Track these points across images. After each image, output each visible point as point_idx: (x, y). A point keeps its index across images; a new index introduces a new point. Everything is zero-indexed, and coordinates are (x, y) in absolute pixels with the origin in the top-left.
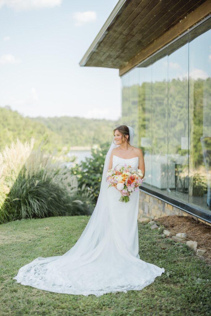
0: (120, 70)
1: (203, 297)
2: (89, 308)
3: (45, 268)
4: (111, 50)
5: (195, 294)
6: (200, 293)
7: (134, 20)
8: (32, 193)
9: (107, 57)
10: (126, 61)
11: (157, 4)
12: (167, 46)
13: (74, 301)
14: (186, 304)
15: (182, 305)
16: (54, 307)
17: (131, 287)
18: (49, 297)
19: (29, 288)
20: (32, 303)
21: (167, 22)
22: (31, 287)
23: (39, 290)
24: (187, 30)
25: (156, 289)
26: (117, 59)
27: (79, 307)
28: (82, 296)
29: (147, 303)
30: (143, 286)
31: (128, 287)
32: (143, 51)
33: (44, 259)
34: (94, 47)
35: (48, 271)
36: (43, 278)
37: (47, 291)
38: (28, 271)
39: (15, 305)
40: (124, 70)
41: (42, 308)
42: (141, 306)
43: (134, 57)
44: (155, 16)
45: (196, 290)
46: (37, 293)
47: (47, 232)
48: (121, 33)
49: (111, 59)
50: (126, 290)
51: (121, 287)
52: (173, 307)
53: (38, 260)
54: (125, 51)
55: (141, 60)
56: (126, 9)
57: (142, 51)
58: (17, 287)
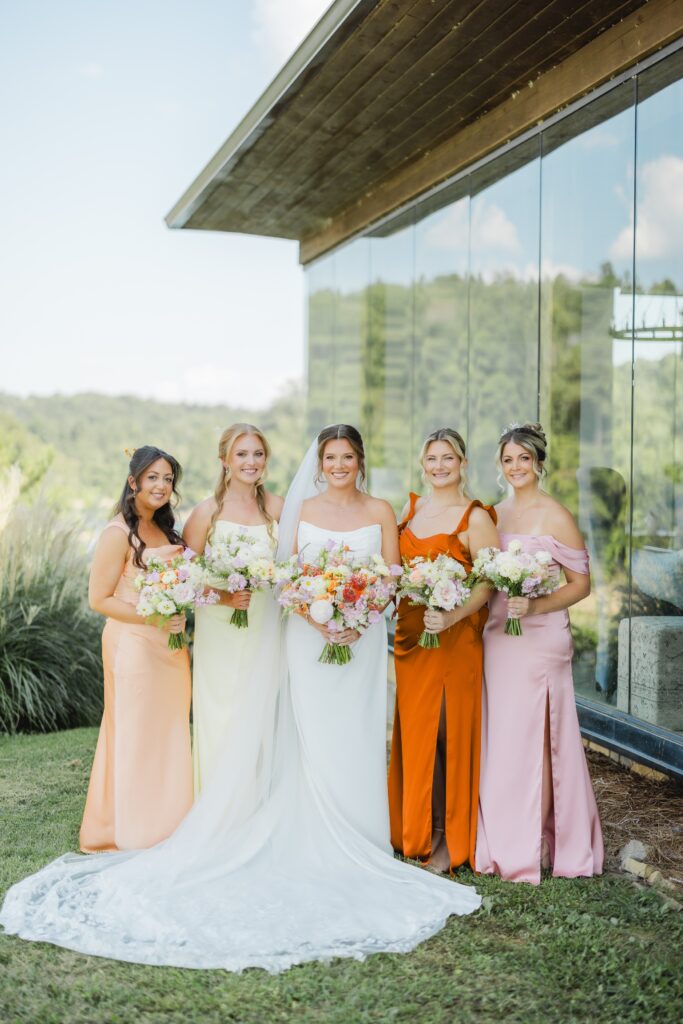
0: (301, 246)
1: (604, 970)
2: (252, 1010)
3: (90, 889)
4: (279, 177)
5: (579, 963)
6: (593, 960)
7: (362, 85)
8: (17, 647)
9: (264, 200)
10: (324, 215)
11: (443, 40)
12: (468, 171)
13: (198, 988)
14: (553, 992)
15: (541, 997)
16: (137, 1007)
17: (376, 943)
18: (117, 976)
19: (48, 949)
20: (63, 995)
21: (470, 94)
22: (53, 946)
23: (82, 954)
24: (534, 125)
25: (456, 950)
26: (296, 208)
27: (217, 1007)
28: (222, 973)
29: (434, 991)
30: (414, 938)
31: (366, 944)
32: (385, 184)
33: (85, 860)
34: (221, 167)
35: (101, 898)
36: (90, 918)
37: (107, 959)
38: (37, 898)
39: (10, 1004)
40: (318, 245)
41: (99, 1011)
42: (416, 1002)
43: (354, 201)
44: (433, 74)
45: (580, 951)
46: (75, 966)
47: (77, 777)
48: (316, 126)
49: (276, 209)
50: (360, 951)
51: (344, 943)
52: (515, 1002)
53: (62, 862)
54: (326, 184)
55: (379, 214)
56: (341, 49)
57: (382, 186)
58: (9, 947)
